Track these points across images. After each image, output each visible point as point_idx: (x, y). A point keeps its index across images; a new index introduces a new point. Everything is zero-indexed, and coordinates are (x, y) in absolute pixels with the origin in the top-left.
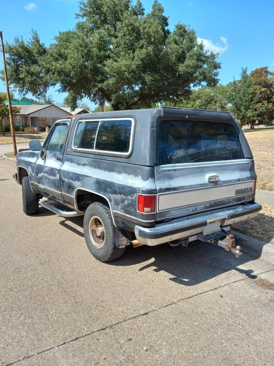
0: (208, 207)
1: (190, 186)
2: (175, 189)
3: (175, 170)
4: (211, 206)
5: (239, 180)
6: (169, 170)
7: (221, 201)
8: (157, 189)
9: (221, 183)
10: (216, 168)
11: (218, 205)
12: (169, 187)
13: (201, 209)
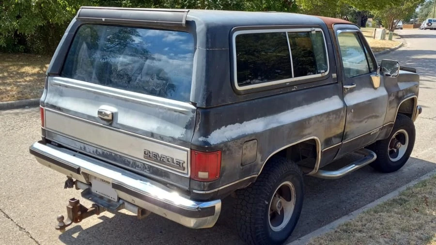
0: (99, 155)
1: (76, 113)
2: (60, 109)
3: (66, 87)
4: (103, 155)
5: (152, 135)
6: (60, 85)
7: (121, 156)
8: (45, 102)
9: (118, 126)
10: (120, 101)
11: (115, 160)
12: (55, 105)
13: (91, 151)
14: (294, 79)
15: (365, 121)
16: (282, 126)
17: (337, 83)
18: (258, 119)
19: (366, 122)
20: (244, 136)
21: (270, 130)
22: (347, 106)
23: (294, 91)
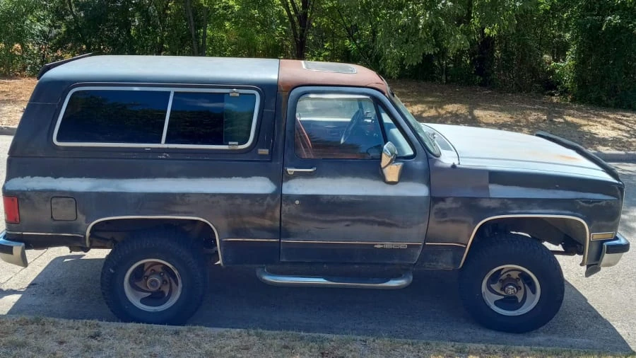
14: (163, 145)
15: (347, 223)
16: (122, 193)
17: (270, 161)
18: (84, 179)
19: (348, 225)
20: (53, 191)
21: (98, 193)
22: (282, 195)
23: (162, 159)
